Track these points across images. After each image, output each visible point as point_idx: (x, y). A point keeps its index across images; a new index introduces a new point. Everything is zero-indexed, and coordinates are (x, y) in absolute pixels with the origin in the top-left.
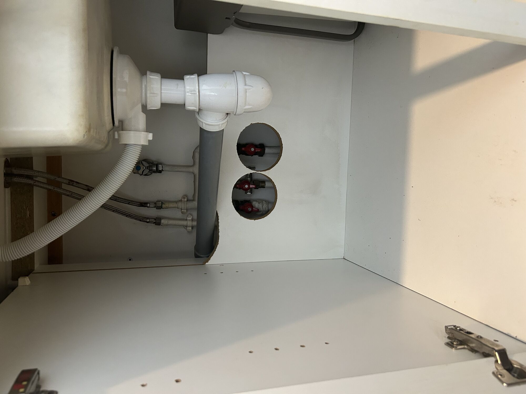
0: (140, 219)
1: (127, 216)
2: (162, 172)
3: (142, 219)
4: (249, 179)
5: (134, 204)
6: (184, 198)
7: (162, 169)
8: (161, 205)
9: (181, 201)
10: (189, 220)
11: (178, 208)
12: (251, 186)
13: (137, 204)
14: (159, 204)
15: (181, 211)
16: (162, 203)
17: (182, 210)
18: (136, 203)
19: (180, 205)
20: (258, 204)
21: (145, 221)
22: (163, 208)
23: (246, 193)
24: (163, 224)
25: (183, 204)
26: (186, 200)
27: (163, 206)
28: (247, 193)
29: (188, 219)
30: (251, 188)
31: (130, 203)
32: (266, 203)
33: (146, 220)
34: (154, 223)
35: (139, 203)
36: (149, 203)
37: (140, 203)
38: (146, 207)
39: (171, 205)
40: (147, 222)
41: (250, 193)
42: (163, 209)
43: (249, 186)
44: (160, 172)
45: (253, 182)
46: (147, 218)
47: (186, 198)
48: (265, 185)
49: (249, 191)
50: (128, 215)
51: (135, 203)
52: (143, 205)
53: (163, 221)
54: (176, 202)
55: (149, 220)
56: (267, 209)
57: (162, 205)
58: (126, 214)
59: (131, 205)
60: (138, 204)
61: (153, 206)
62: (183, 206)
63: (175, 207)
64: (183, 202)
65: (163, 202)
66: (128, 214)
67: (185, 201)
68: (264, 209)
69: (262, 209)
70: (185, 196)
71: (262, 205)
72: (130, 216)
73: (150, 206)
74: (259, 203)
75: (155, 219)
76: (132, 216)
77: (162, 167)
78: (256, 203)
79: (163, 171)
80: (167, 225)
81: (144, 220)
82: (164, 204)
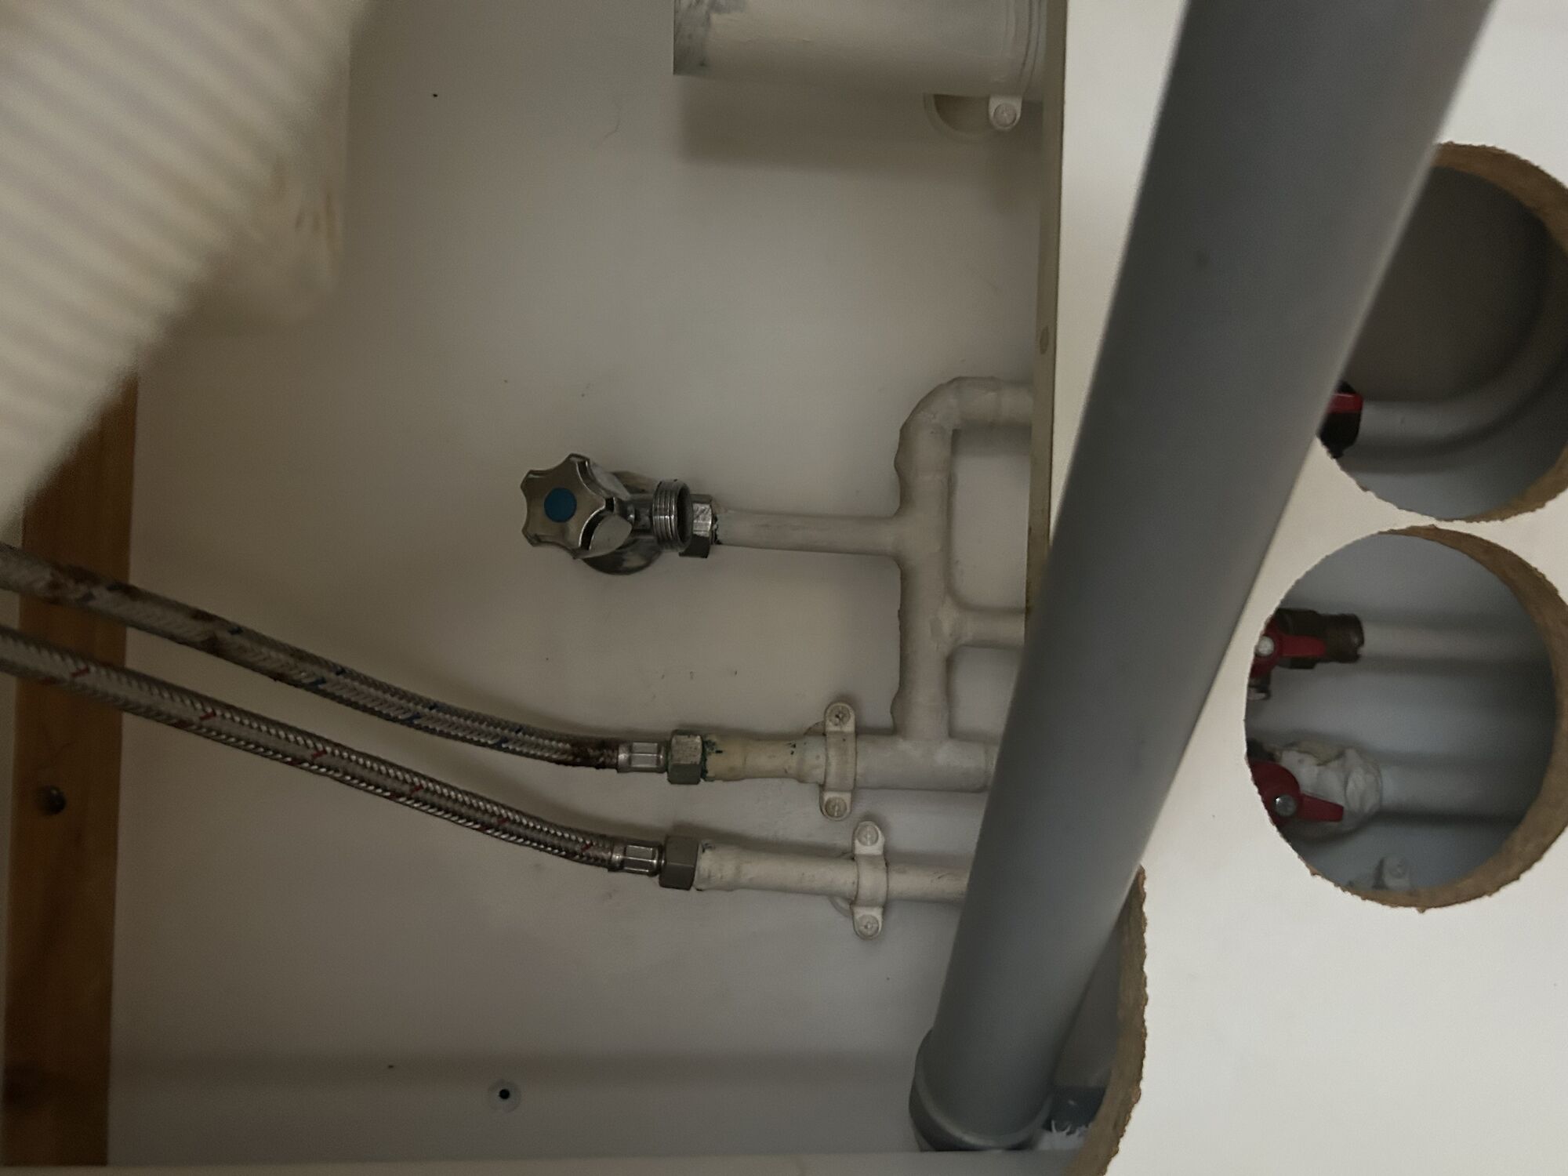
0: (570, 845)
1: (484, 828)
2: (715, 548)
3: (577, 848)
5: (537, 746)
6: (841, 717)
7: (714, 533)
8: (698, 758)
9: (818, 732)
10: (871, 859)
11: (801, 779)
13: (550, 749)
14: (689, 750)
15: (821, 798)
16: (705, 743)
17: (828, 796)
18: (547, 742)
19: (816, 758)
20: (1316, 769)
21: (596, 859)
22: (710, 774)
24: (705, 879)
25: (832, 753)
26: (849, 727)
27: (714, 763)
29: (862, 849)
31: (506, 740)
32: (1362, 763)
33: (605, 855)
34: (655, 871)
35: (565, 742)
36: (623, 742)
37: (573, 745)
38: (611, 766)
39: (764, 758)
40: (613, 867)
42: (709, 784)
44: (700, 547)
46: (613, 842)
47: (852, 714)
48: (1361, 643)
50: (494, 820)
51: (541, 741)
52: (591, 752)
53: (707, 863)
54: (791, 739)
55: (624, 853)
56: (1371, 804)
57: (704, 759)
58: (478, 815)
59: (514, 752)
60: (557, 751)
61: (655, 766)
62: (833, 769)
63: (784, 775)
64: (831, 740)
65: (714, 739)
66: (493, 814)
67: (844, 737)
68: (1356, 802)
70: (843, 702)
72: (507, 825)
73: (630, 760)
74: (1322, 763)
75: (661, 850)
76: (514, 828)
77: (715, 519)
78: (1301, 761)
79: (719, 543)
80: (730, 887)
81: (591, 852)
82: (719, 749)
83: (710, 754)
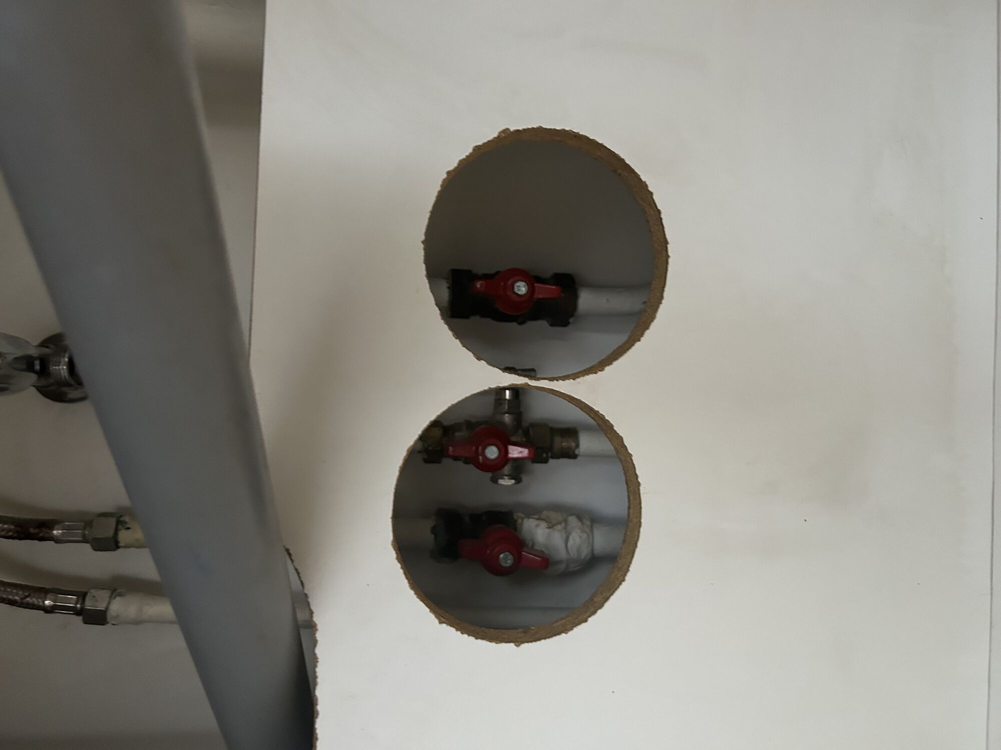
0: (11, 596)
3: (17, 598)
4: (507, 418)
8: (113, 533)
12: (515, 452)
14: (106, 530)
16: (118, 522)
20: (547, 530)
22: (121, 544)
23: (494, 480)
24: (117, 617)
27: (124, 536)
28: (501, 482)
30: (516, 460)
32: (580, 524)
33: (40, 602)
34: (78, 612)
36: (58, 521)
37: (19, 525)
38: (49, 539)
40: (48, 610)
41: (513, 481)
42: (121, 551)
43: (504, 452)
45: (526, 433)
46: (46, 592)
48: (578, 446)
49: (507, 469)
52: (33, 530)
53: (117, 606)
55: (54, 600)
56: (585, 552)
57: (117, 533)
61: (80, 538)
65: (124, 520)
68: (573, 553)
69: (562, 554)
71: (564, 536)
73: (62, 535)
74: (551, 526)
75: (83, 598)
78: (537, 526)
80: (137, 622)
81: (30, 599)
82: (128, 526)
83: (121, 530)
